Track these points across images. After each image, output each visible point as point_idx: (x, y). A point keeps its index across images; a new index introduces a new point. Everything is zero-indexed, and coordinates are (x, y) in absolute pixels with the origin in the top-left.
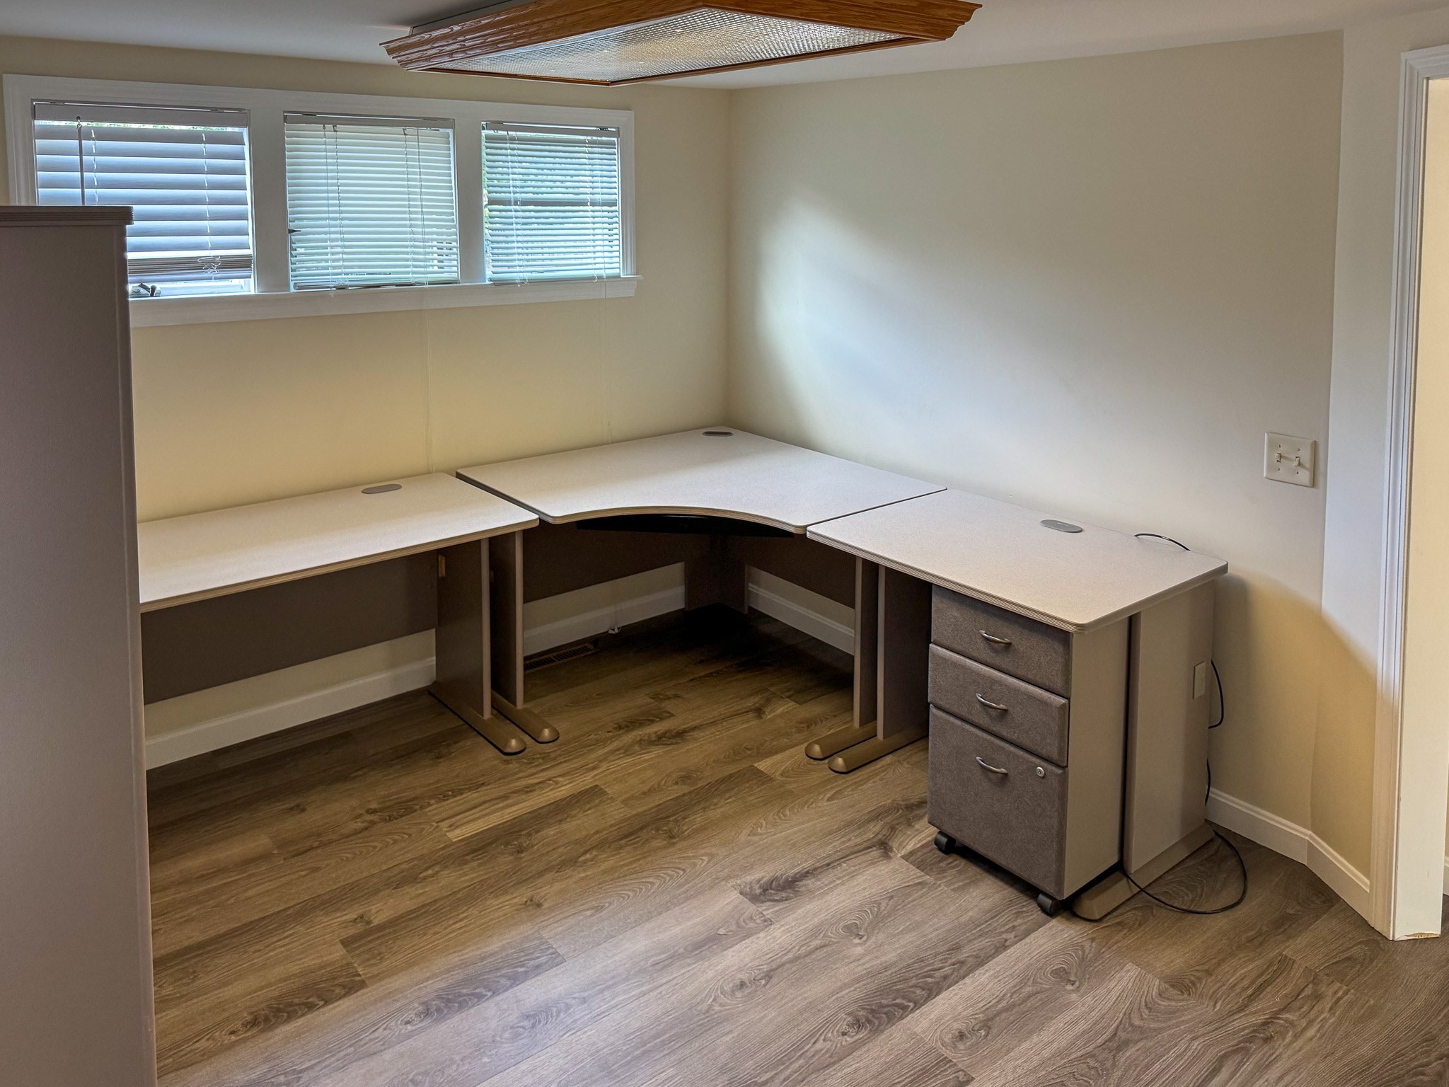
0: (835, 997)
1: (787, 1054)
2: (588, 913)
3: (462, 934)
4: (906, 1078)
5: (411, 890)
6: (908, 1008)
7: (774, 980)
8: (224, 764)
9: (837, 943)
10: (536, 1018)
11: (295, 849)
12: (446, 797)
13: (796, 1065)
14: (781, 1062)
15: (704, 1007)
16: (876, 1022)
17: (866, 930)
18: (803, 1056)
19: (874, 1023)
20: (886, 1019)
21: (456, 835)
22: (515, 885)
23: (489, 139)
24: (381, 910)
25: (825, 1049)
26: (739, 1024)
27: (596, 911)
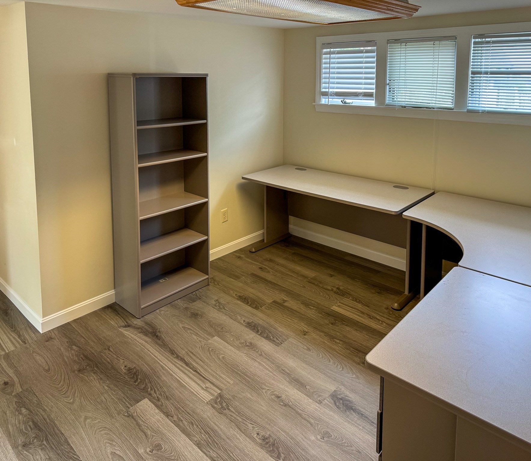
0: (278, 429)
1: (243, 414)
2: (305, 347)
3: (284, 321)
4: (236, 458)
5: (302, 307)
6: (278, 459)
7: (284, 408)
8: (347, 258)
9: (315, 429)
10: (251, 346)
11: (312, 282)
12: (356, 301)
13: (238, 418)
14: (239, 413)
15: (264, 387)
16: (267, 446)
17: (327, 441)
18: (243, 420)
19: (266, 445)
20: (269, 450)
21: (335, 308)
22: (314, 327)
23: (475, 43)
24: (291, 303)
25: (248, 428)
26: (257, 398)
27: (307, 349)
